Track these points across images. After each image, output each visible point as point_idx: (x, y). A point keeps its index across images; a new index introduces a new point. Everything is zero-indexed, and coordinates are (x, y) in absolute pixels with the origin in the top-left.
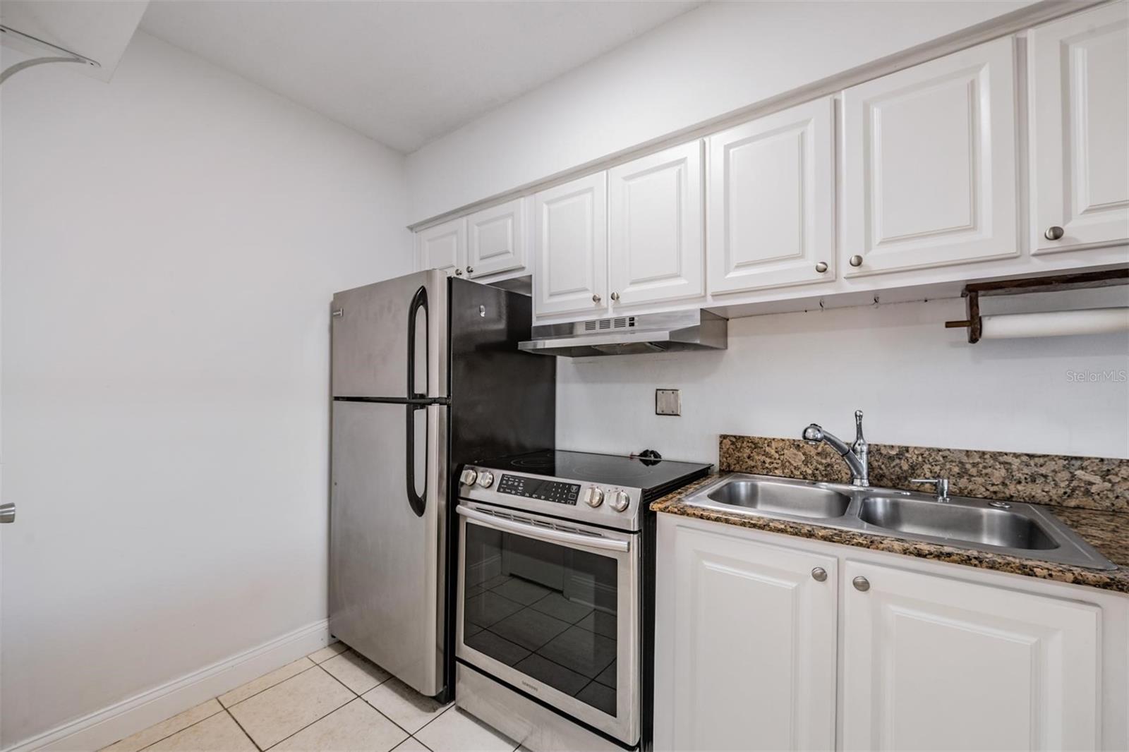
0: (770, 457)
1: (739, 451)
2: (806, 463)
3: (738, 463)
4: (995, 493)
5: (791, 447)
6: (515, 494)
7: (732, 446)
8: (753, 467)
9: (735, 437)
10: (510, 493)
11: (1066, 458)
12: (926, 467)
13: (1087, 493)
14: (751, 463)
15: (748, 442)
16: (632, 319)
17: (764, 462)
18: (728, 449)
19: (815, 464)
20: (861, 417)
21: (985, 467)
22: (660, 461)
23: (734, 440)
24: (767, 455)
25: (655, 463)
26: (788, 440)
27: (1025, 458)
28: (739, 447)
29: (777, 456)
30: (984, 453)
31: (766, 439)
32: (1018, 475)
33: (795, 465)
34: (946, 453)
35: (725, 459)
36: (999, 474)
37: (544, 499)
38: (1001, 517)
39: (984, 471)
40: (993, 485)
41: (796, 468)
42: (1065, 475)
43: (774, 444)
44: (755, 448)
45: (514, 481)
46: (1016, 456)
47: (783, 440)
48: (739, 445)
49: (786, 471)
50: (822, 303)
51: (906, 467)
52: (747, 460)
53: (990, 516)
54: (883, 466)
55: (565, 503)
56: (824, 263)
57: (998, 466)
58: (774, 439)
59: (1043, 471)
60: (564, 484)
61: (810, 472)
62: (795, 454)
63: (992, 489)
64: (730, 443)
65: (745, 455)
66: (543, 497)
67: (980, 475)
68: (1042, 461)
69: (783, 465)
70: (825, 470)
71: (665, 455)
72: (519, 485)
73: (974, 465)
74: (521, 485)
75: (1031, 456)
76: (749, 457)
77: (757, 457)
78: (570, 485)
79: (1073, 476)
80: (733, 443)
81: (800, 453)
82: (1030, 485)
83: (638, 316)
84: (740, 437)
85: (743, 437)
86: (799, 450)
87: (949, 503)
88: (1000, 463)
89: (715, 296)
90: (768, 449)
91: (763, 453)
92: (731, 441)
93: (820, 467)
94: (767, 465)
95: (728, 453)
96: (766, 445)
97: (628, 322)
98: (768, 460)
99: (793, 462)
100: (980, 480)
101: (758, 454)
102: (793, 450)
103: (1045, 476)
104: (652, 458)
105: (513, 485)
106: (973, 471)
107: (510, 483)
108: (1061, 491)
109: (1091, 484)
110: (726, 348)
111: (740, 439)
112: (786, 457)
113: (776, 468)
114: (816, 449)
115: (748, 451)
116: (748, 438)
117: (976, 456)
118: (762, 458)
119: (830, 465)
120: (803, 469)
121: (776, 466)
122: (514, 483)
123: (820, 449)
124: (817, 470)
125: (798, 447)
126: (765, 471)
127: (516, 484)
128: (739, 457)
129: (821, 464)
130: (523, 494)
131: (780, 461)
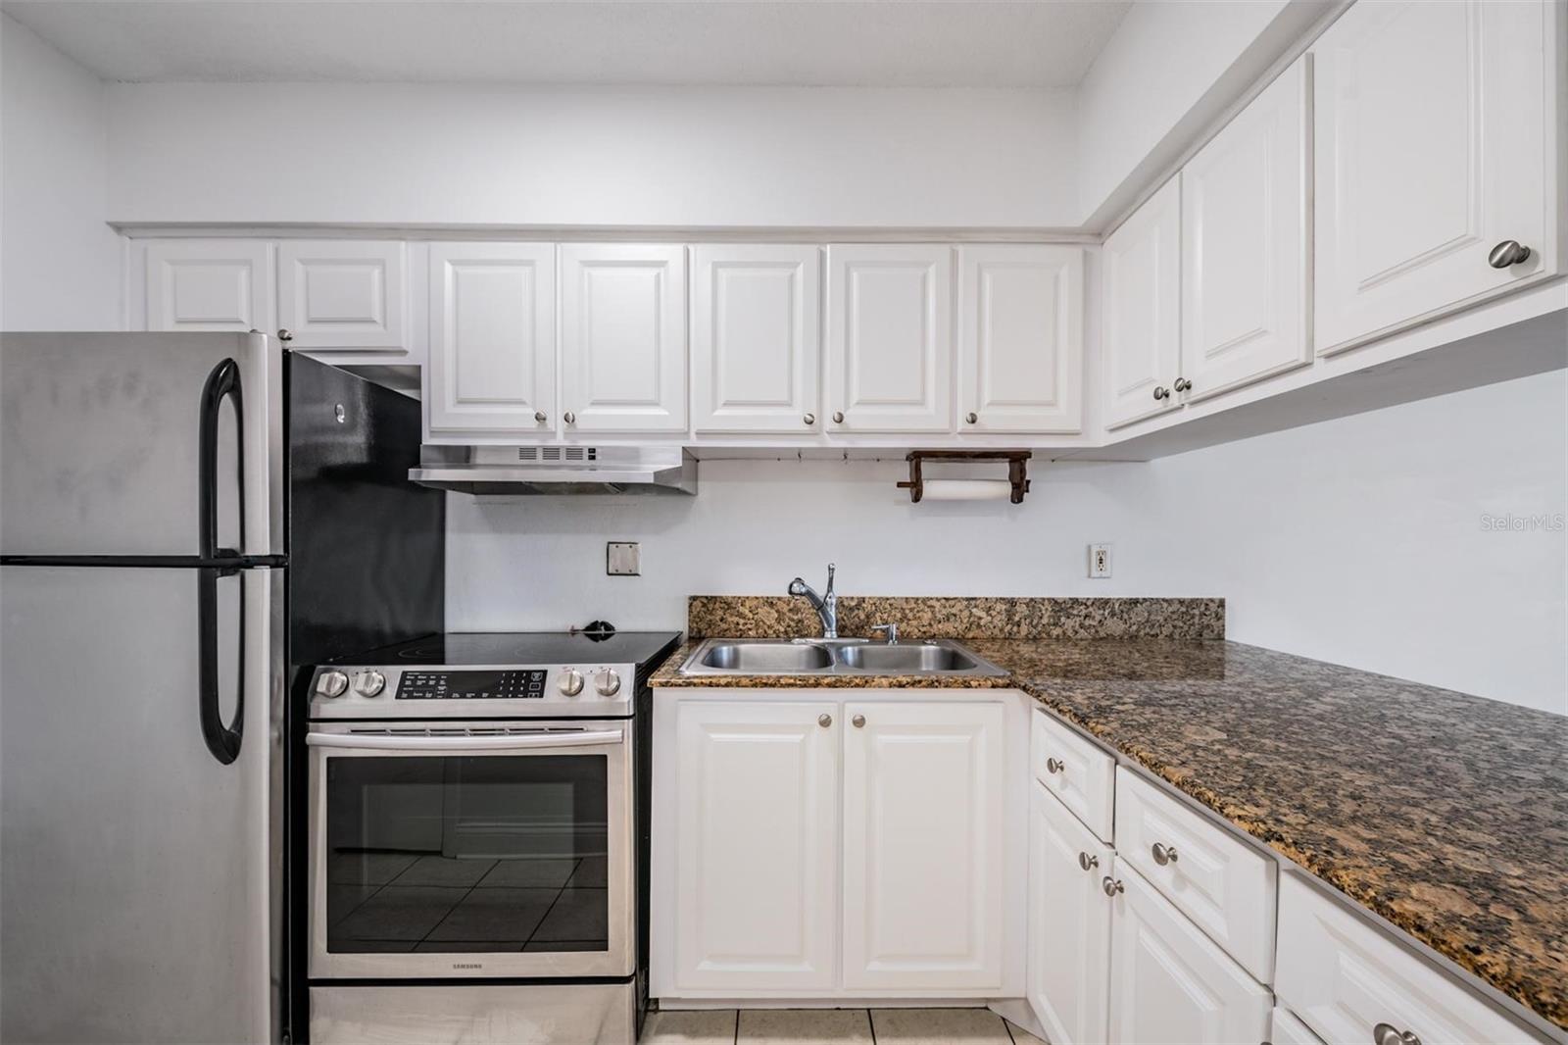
0: (744, 618)
1: (711, 614)
2: (779, 620)
3: (710, 627)
4: (925, 632)
5: (764, 605)
6: (432, 698)
7: (703, 609)
8: (726, 630)
9: (706, 597)
10: (423, 697)
11: (968, 599)
12: (878, 614)
13: (979, 626)
14: (724, 626)
15: (721, 602)
16: (592, 450)
17: (738, 624)
18: (699, 612)
19: (787, 620)
20: (833, 569)
21: (918, 612)
22: (613, 634)
23: (705, 601)
24: (741, 615)
25: (607, 637)
26: (762, 597)
27: (943, 601)
29: (751, 616)
30: (918, 599)
31: (739, 598)
32: (939, 616)
33: (768, 623)
34: (892, 601)
35: (695, 625)
36: (927, 616)
37: (488, 697)
39: (918, 615)
40: (923, 626)
41: (769, 627)
42: (966, 613)
43: (747, 604)
44: (728, 609)
45: (428, 680)
46: (938, 600)
47: (757, 598)
48: (711, 607)
49: (760, 631)
50: (800, 454)
51: (863, 617)
52: (720, 623)
54: (845, 618)
55: (525, 696)
56: (811, 415)
57: (927, 609)
58: (748, 598)
59: (954, 611)
60: (520, 673)
61: (782, 630)
62: (769, 613)
63: (923, 629)
64: (700, 605)
65: (718, 618)
66: (485, 695)
67: (915, 619)
68: (953, 602)
69: (756, 625)
70: (797, 626)
71: (620, 626)
72: (438, 684)
73: (911, 610)
74: (442, 682)
75: (947, 599)
76: (721, 620)
77: (730, 619)
79: (971, 613)
80: (704, 605)
81: (774, 611)
82: (946, 624)
83: (602, 447)
84: (712, 597)
85: (715, 597)
86: (773, 608)
87: (897, 644)
88: (929, 607)
89: (700, 434)
90: (741, 609)
91: (736, 613)
92: (702, 602)
93: (792, 624)
94: (741, 627)
95: (698, 617)
96: (740, 605)
97: (586, 455)
98: (742, 621)
99: (766, 621)
100: (914, 623)
101: (732, 615)
102: (767, 608)
103: (955, 615)
104: (603, 631)
105: (426, 685)
106: (910, 615)
107: (419, 683)
108: (964, 626)
109: (980, 618)
110: (697, 494)
111: (713, 599)
112: (760, 615)
113: (750, 629)
114: (788, 605)
115: (720, 613)
116: (721, 597)
117: (912, 601)
118: (736, 619)
119: (800, 621)
120: (776, 627)
121: (750, 626)
122: (428, 682)
123: (792, 605)
124: (789, 626)
125: (772, 605)
126: (738, 634)
127: (432, 683)
128: (711, 621)
129: (793, 620)
130: (448, 696)
131: (753, 621)
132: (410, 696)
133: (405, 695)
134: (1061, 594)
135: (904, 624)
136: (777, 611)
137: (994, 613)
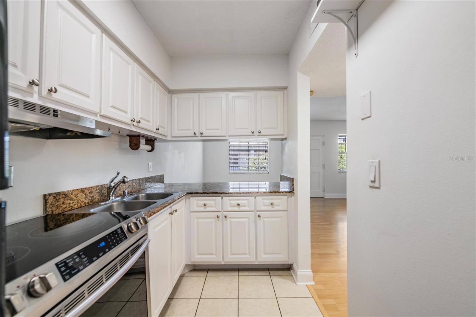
0: (73, 200)
1: (58, 201)
2: (85, 198)
3: (58, 208)
5: (80, 192)
7: (54, 200)
8: (65, 208)
9: (55, 193)
10: (79, 271)
13: (134, 188)
14: (64, 206)
15: (63, 195)
18: (52, 202)
19: (88, 197)
20: (119, 173)
23: (55, 195)
24: (71, 199)
26: (79, 189)
28: (58, 199)
29: (75, 198)
31: (70, 191)
33: (82, 200)
35: (50, 209)
37: (109, 250)
38: (145, 195)
41: (82, 202)
43: (74, 193)
44: (66, 197)
45: (74, 260)
47: (77, 190)
48: (58, 198)
49: (79, 204)
52: (62, 205)
53: (142, 196)
55: (122, 242)
56: (134, 119)
58: (74, 190)
61: (87, 202)
62: (82, 195)
64: (53, 198)
65: (61, 203)
66: (107, 250)
69: (77, 202)
70: (92, 199)
72: (81, 259)
74: (83, 256)
76: (63, 204)
77: (67, 202)
78: (116, 231)
80: (55, 198)
81: (84, 194)
84: (58, 193)
85: (60, 193)
86: (83, 193)
87: (128, 197)
90: (71, 196)
91: (70, 199)
92: (53, 196)
93: (90, 198)
94: (71, 205)
95: (52, 205)
96: (71, 194)
97: (52, 113)
98: (71, 202)
99: (81, 199)
101: (67, 200)
102: (81, 194)
105: (75, 263)
106: (121, 188)
107: (70, 265)
109: (134, 185)
111: (58, 194)
112: (79, 198)
113: (75, 205)
114: (89, 191)
115: (62, 200)
116: (63, 192)
118: (69, 201)
119: (93, 196)
120: (85, 202)
121: (75, 203)
122: (75, 261)
123: (90, 190)
124: (89, 200)
125: (83, 192)
126: (70, 208)
127: (77, 260)
128: (58, 205)
129: (90, 197)
130: (91, 261)
131: (76, 201)
132: (71, 275)
133: (67, 277)
134: (146, 176)
136: (85, 194)
137: (137, 183)
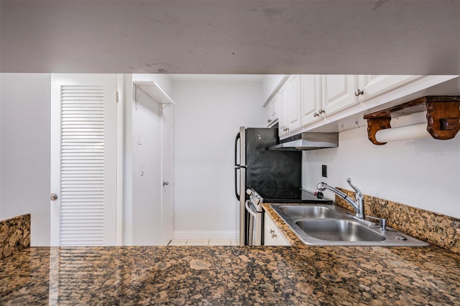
4: (420, 234)
11: (452, 219)
12: (394, 213)
21: (416, 218)
27: (433, 216)
30: (416, 210)
32: (430, 226)
34: (401, 207)
39: (416, 221)
40: (420, 230)
42: (451, 230)
46: (429, 213)
51: (387, 213)
54: (380, 210)
57: (421, 219)
59: (441, 225)
63: (420, 232)
67: (414, 223)
68: (440, 219)
73: (412, 216)
75: (436, 215)
79: (455, 232)
82: (435, 233)
88: (423, 217)
100: (414, 225)
103: (442, 229)
106: (412, 219)
108: (450, 241)
110: (338, 146)
117: (413, 210)
135: (408, 224)
